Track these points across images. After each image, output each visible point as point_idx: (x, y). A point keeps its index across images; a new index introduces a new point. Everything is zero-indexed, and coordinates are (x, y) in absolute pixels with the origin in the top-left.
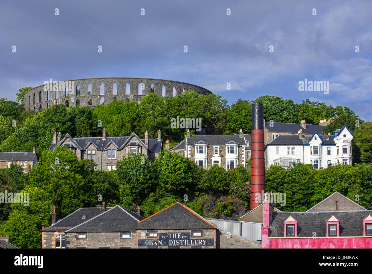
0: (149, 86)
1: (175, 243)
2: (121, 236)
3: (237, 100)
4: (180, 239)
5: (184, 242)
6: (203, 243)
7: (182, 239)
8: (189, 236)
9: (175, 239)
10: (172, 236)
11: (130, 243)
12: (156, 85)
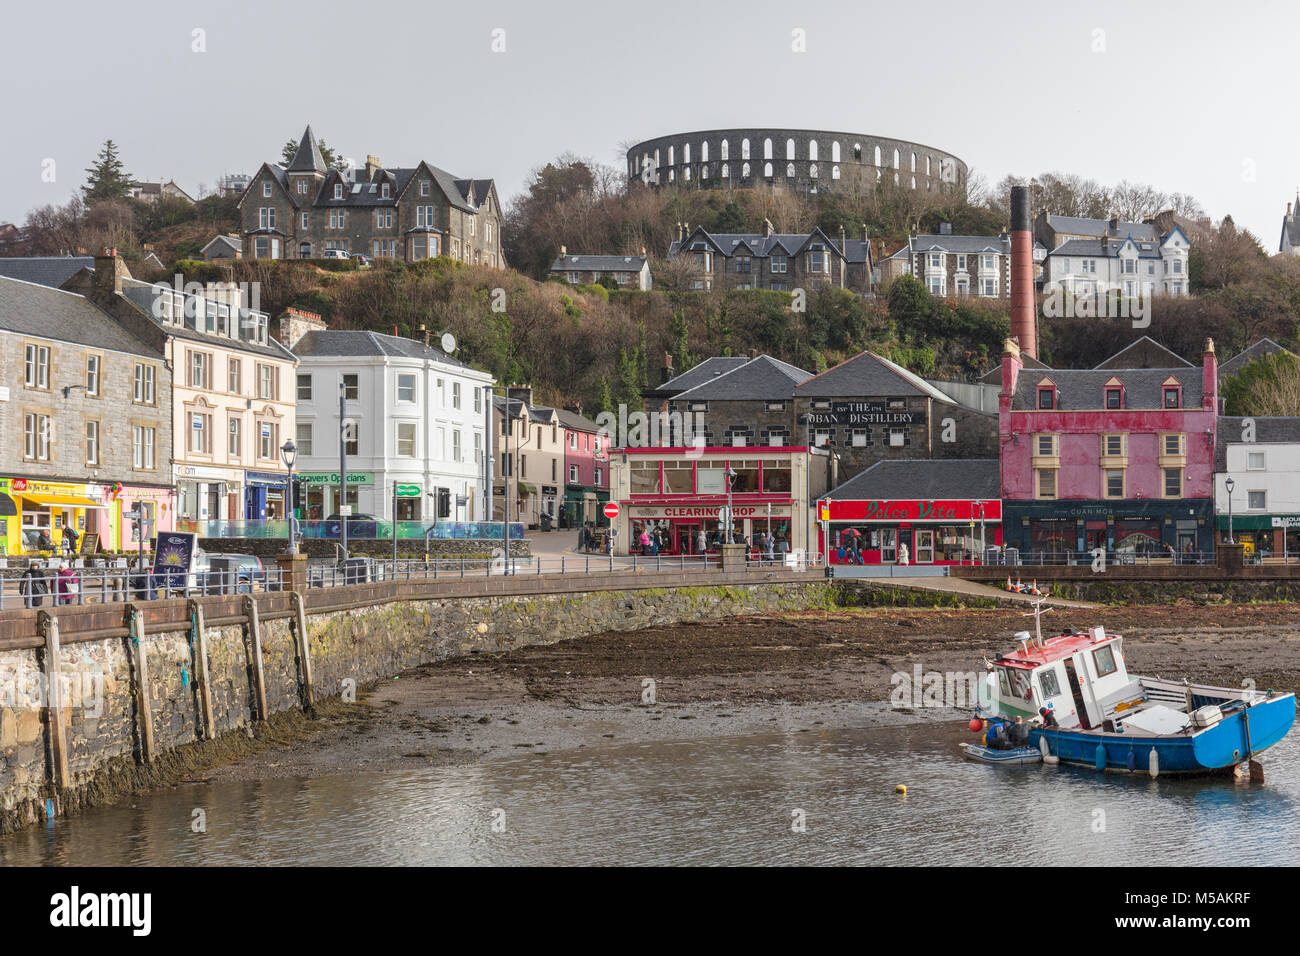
0: (852, 146)
1: (861, 418)
2: (768, 408)
3: (1006, 177)
4: (868, 413)
5: (875, 417)
6: (907, 419)
7: (872, 413)
8: (883, 409)
9: (860, 412)
10: (854, 407)
11: (784, 420)
12: (863, 144)
